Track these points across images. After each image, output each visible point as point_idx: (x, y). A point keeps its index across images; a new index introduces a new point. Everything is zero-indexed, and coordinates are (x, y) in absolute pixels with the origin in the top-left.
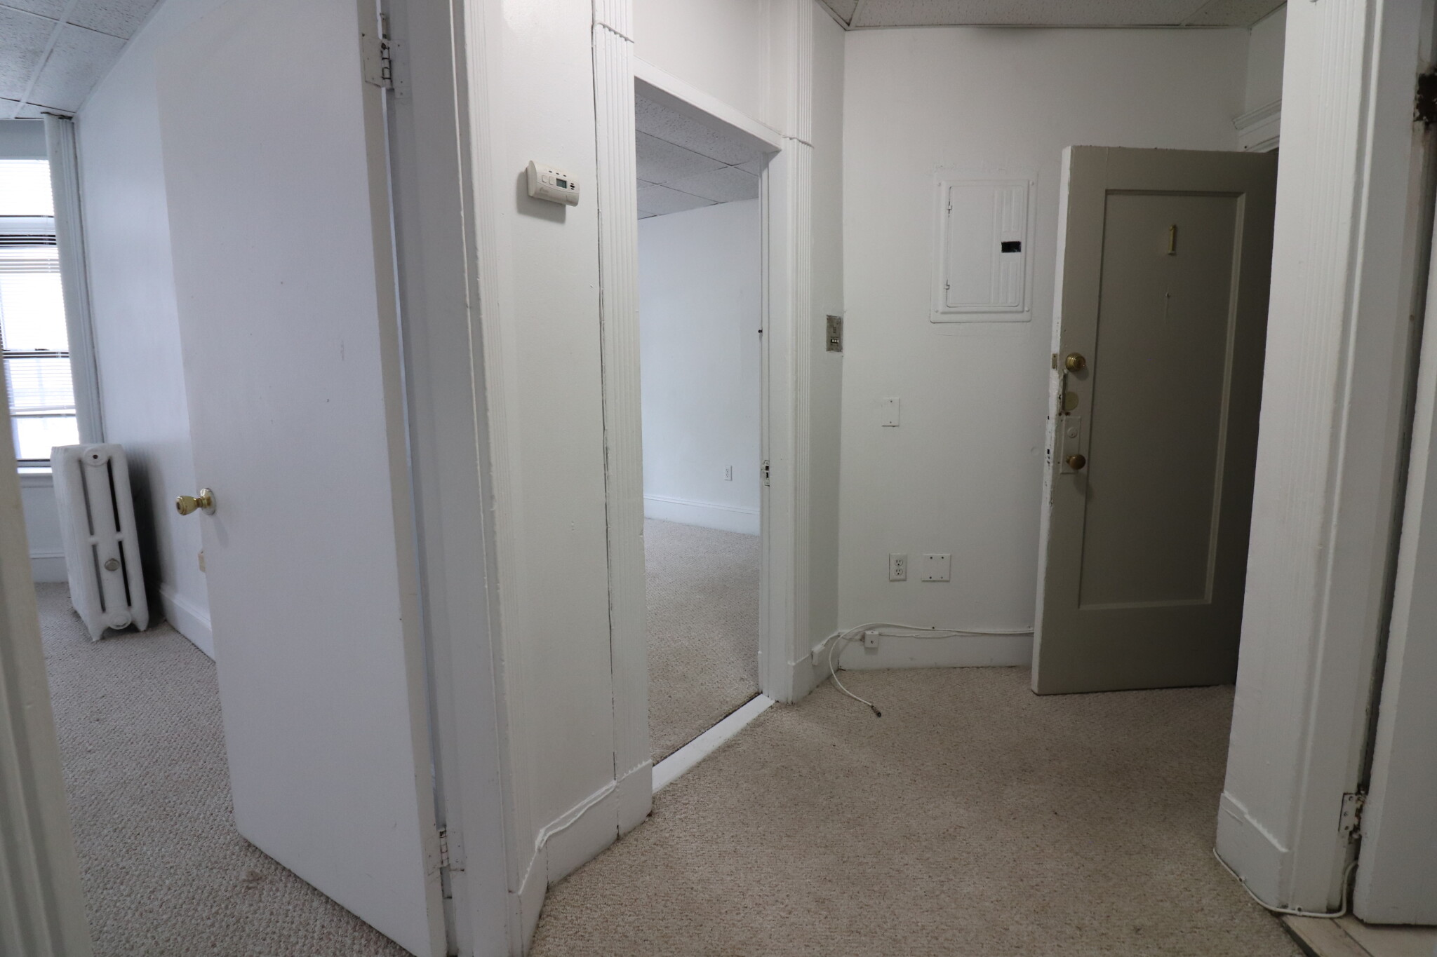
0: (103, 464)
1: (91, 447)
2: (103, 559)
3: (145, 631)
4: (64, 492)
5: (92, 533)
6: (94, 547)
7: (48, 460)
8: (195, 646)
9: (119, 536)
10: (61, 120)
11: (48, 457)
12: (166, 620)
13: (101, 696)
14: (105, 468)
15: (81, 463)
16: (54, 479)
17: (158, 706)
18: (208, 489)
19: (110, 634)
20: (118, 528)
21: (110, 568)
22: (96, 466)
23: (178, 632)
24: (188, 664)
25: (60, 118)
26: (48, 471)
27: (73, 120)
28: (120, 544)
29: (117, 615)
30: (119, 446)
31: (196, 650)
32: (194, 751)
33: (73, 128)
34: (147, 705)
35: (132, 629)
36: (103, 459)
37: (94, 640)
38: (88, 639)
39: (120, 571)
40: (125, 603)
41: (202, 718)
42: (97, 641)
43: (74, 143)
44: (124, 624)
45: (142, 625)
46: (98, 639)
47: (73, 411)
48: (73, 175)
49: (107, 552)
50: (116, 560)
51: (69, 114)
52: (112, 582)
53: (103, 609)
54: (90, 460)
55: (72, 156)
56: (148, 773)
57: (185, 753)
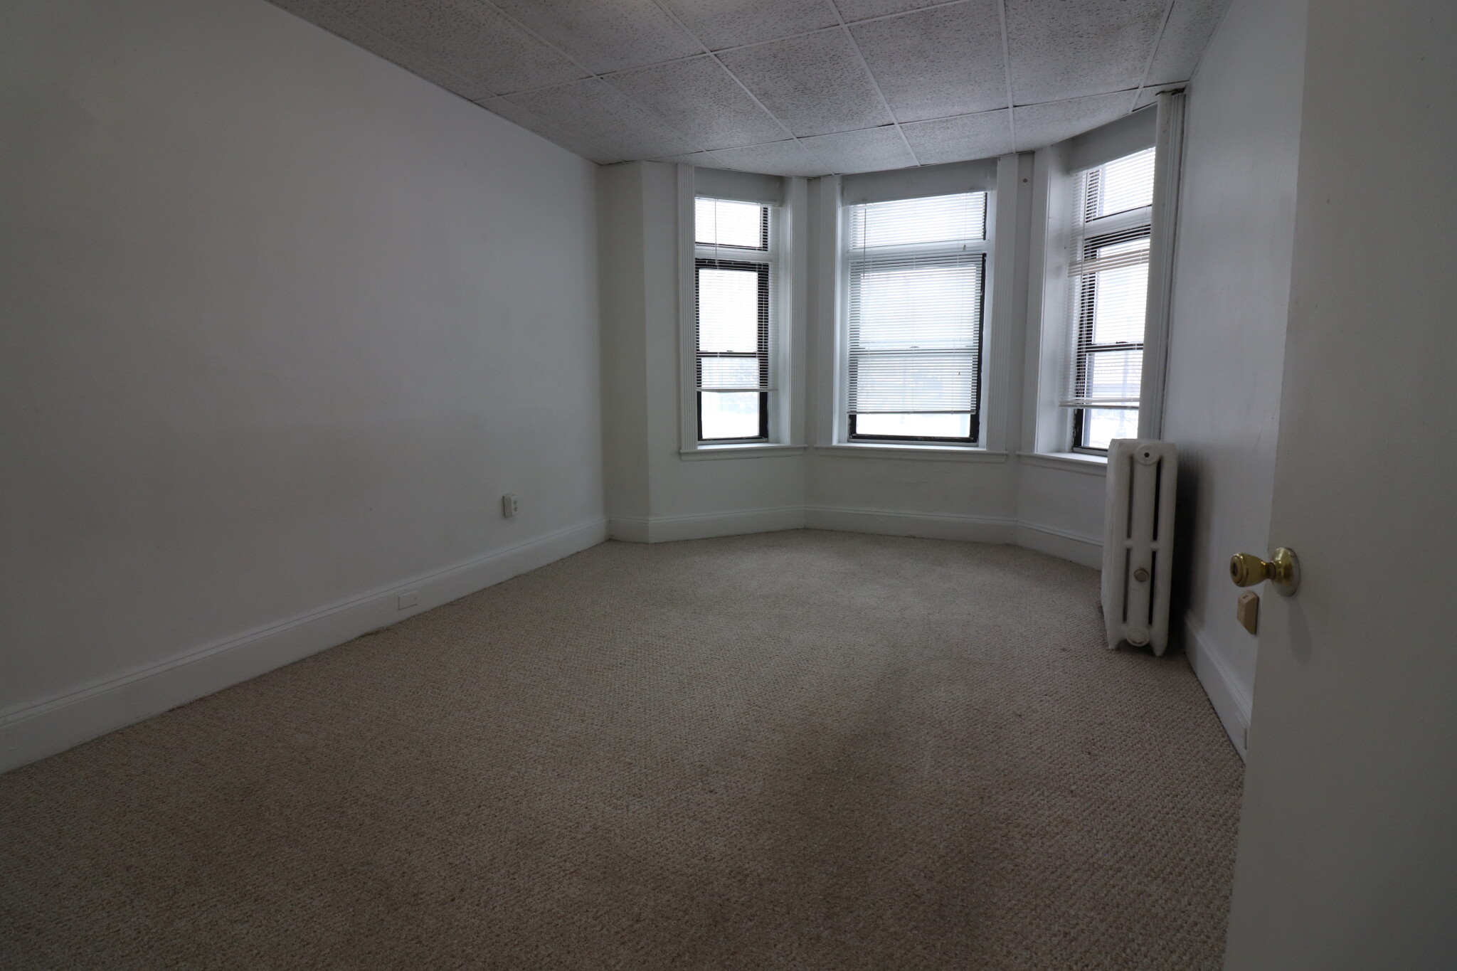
0: (1152, 464)
1: (1145, 443)
2: (1134, 567)
3: (1160, 657)
4: (1112, 485)
5: (1129, 535)
6: (1128, 551)
7: (1106, 450)
8: (1211, 704)
9: (1154, 546)
10: (1173, 96)
11: (1107, 447)
12: (1185, 653)
13: (1100, 721)
14: (1154, 468)
15: (1132, 460)
16: (1108, 469)
17: (1153, 770)
18: (1290, 550)
19: (1125, 647)
20: (1155, 537)
21: (1140, 579)
22: (1145, 465)
23: (1195, 674)
24: (1199, 726)
25: (1173, 94)
26: (1104, 460)
27: (1186, 92)
28: (1154, 554)
29: (1136, 631)
30: (1173, 445)
31: (1211, 710)
32: (1180, 874)
33: (1184, 100)
34: (1142, 762)
35: (1147, 650)
36: (1154, 458)
37: (1110, 647)
38: (1105, 644)
39: (1148, 584)
40: (1147, 620)
41: (1200, 823)
42: (1113, 650)
43: (1183, 116)
44: (1140, 643)
45: (1159, 650)
46: (1114, 648)
47: (1137, 404)
48: (1178, 152)
49: (1140, 560)
50: (1146, 572)
51: (1181, 85)
52: (1138, 593)
53: (1125, 618)
54: (1140, 457)
55: (1179, 132)
56: (1119, 870)
57: (1168, 870)
